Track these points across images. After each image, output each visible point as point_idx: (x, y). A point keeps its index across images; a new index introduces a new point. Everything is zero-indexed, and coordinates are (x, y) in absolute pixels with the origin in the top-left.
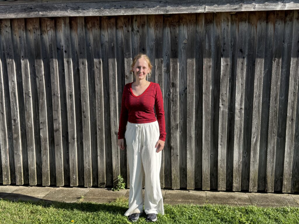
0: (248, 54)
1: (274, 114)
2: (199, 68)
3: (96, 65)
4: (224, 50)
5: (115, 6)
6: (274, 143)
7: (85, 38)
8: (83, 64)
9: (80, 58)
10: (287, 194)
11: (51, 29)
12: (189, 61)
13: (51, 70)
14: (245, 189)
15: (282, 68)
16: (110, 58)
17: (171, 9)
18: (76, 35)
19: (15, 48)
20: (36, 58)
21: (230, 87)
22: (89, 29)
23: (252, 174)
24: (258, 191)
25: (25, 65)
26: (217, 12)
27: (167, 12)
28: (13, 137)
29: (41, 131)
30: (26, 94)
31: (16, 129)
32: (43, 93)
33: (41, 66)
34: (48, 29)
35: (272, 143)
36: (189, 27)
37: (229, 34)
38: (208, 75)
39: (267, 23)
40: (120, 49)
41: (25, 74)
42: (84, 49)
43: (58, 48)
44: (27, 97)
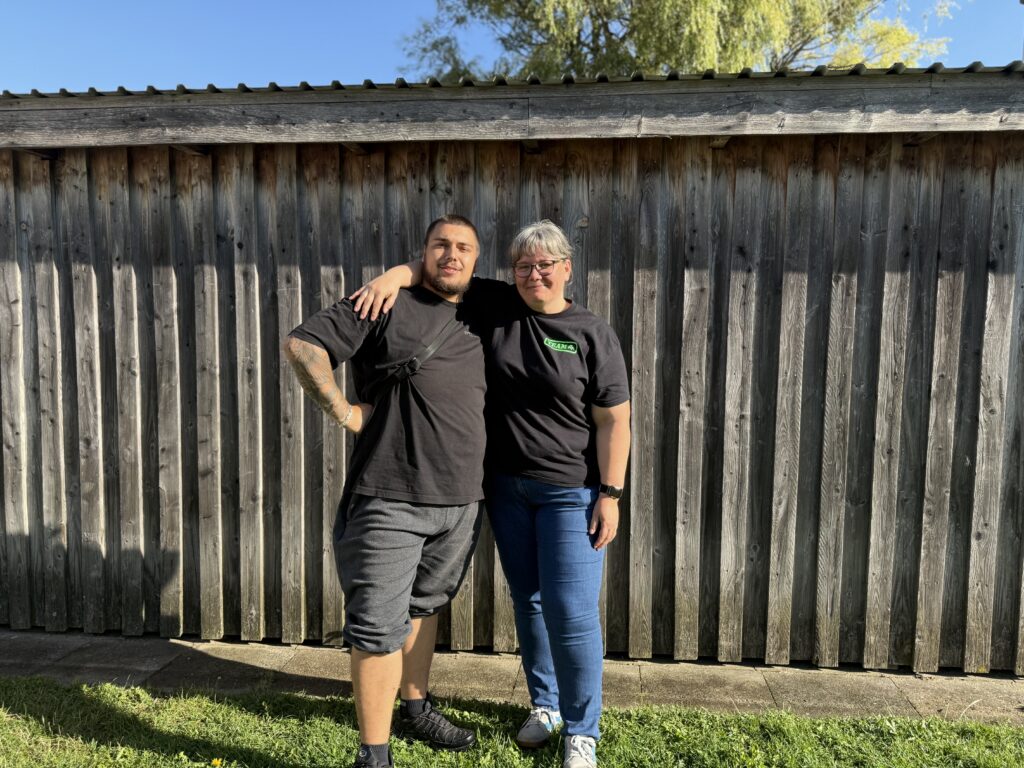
0: (762, 260)
1: (836, 434)
2: (621, 300)
3: (326, 284)
4: (692, 249)
5: (382, 114)
6: (838, 520)
7: (296, 208)
8: (289, 280)
9: (281, 264)
10: (879, 674)
11: (203, 182)
12: (593, 276)
13: (198, 297)
14: (753, 655)
15: (858, 301)
16: (366, 265)
17: (543, 127)
18: (272, 200)
19: (98, 233)
20: (157, 264)
21: (710, 353)
22: (308, 184)
23: (776, 611)
24: (791, 661)
25: (125, 282)
26: (673, 137)
27: (530, 133)
28: (80, 492)
29: (162, 474)
30: (123, 365)
31: (91, 465)
32: (171, 364)
33: (168, 286)
34: (193, 182)
35: (833, 519)
36: (593, 184)
37: (709, 202)
38: (646, 320)
39: (816, 173)
40: (396, 239)
41: (123, 308)
42: (292, 237)
43: (218, 237)
44: (126, 374)
